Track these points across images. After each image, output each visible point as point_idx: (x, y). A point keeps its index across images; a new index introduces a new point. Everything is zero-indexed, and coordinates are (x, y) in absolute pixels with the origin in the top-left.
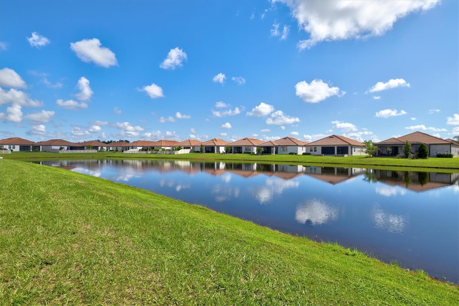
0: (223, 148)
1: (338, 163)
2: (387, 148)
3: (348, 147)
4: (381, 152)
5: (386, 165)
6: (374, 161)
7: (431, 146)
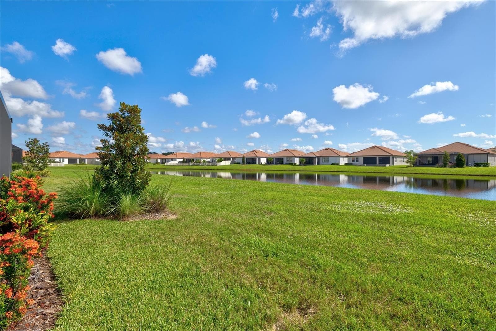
0: (265, 159)
1: (381, 173)
2: (427, 158)
3: (389, 157)
4: (422, 161)
5: (425, 174)
6: (415, 170)
7: (469, 156)
